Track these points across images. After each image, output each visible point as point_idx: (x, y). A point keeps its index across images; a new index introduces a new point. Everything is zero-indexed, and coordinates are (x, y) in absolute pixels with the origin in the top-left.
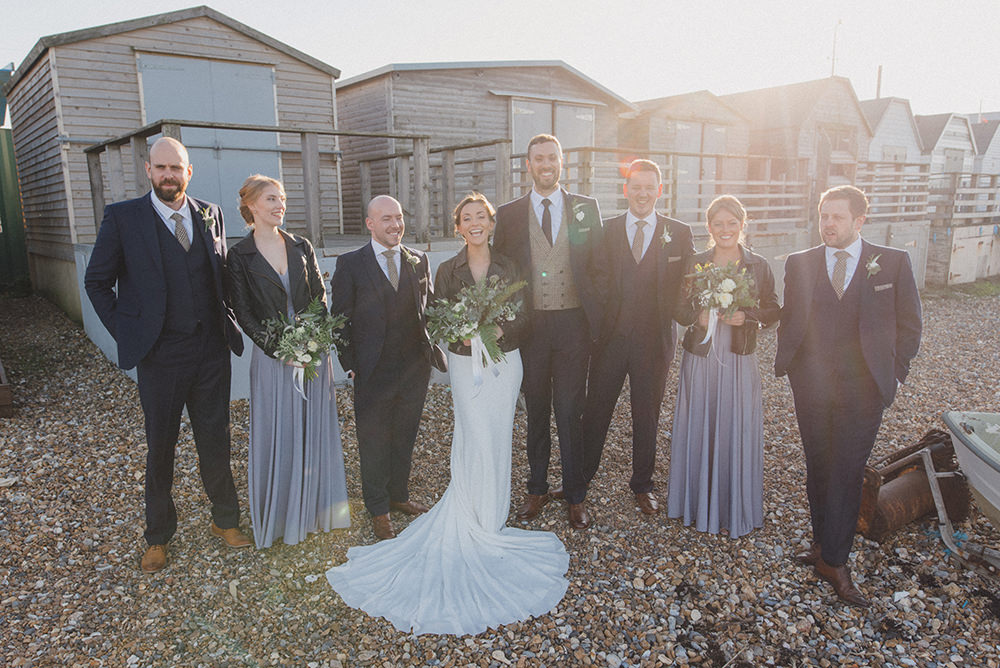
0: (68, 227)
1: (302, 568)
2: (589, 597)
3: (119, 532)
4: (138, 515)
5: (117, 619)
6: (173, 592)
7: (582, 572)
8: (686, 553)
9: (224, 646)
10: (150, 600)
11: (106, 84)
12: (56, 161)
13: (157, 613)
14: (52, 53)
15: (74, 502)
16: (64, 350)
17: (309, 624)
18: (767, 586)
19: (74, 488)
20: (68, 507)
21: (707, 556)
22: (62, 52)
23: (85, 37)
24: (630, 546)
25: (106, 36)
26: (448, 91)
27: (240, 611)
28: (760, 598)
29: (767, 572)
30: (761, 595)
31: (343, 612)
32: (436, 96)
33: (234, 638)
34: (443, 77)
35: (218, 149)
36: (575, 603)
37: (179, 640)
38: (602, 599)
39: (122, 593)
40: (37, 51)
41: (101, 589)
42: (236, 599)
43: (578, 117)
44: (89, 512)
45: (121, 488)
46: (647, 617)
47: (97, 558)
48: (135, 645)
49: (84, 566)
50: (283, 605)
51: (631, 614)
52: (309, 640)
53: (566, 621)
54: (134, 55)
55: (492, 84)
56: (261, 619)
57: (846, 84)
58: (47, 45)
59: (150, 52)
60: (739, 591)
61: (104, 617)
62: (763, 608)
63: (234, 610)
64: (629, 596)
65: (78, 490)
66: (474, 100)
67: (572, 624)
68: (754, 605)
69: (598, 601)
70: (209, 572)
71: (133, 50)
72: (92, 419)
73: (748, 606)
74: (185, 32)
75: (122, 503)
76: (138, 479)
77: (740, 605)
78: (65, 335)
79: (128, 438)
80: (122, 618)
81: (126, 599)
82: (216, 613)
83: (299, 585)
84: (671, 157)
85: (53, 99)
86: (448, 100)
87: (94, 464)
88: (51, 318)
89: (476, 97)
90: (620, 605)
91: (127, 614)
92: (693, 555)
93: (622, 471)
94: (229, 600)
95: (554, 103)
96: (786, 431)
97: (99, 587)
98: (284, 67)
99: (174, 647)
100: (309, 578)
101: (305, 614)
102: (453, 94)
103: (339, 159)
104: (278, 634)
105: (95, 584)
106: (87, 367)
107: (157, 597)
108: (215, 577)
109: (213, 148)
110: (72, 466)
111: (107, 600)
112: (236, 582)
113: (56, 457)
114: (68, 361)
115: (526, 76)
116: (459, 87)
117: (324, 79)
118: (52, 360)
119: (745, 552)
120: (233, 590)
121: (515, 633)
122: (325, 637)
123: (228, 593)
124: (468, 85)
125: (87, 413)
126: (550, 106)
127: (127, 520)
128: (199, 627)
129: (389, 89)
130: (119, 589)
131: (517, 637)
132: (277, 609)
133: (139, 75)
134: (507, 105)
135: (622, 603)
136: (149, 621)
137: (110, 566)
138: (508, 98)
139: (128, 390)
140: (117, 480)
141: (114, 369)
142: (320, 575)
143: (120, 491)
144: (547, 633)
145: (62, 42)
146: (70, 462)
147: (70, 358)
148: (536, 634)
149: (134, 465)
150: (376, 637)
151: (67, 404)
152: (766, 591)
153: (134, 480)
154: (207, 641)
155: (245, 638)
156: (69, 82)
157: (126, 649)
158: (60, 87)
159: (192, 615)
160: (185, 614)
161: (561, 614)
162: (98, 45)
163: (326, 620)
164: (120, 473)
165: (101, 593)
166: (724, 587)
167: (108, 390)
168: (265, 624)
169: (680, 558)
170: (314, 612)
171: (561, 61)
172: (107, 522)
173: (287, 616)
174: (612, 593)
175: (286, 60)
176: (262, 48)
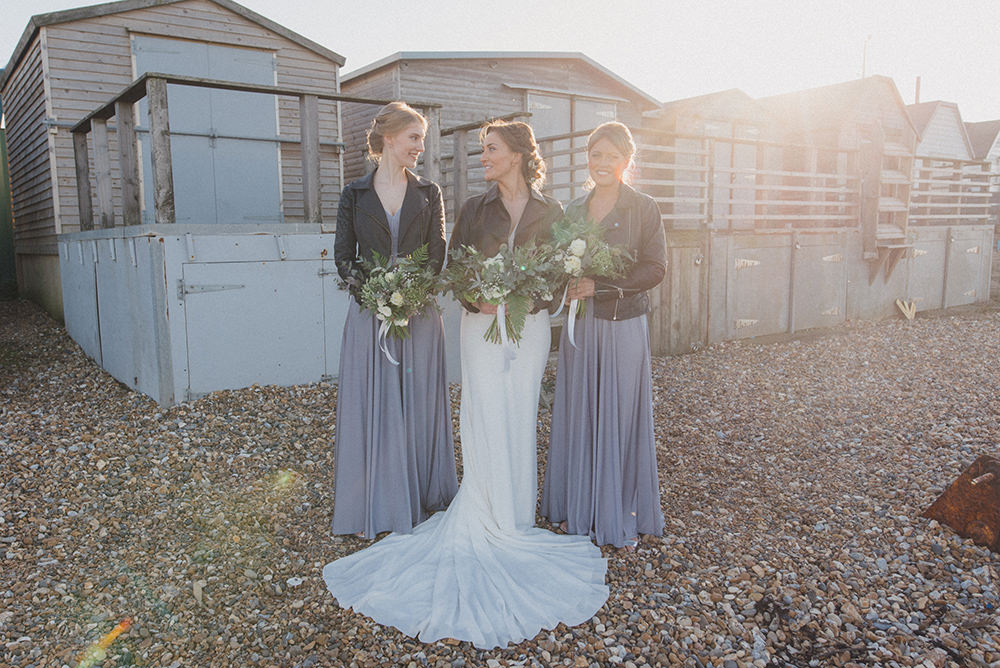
0: (53, 217)
1: (284, 569)
2: (644, 612)
3: (71, 524)
4: (95, 506)
5: (53, 622)
6: (126, 593)
7: (633, 583)
8: (764, 563)
9: (181, 658)
10: (97, 601)
11: (98, 67)
12: (44, 148)
13: (102, 615)
14: (43, 32)
15: (23, 491)
16: (41, 347)
17: (289, 635)
18: (874, 606)
19: (26, 476)
20: (16, 495)
21: (790, 568)
22: (54, 32)
23: (77, 17)
24: (691, 553)
25: (100, 16)
26: (461, 83)
27: (205, 617)
28: (867, 620)
29: (871, 588)
30: (868, 617)
31: (332, 622)
32: (447, 88)
33: (194, 649)
34: (453, 68)
35: (214, 137)
36: (627, 620)
37: (125, 650)
38: (662, 615)
39: (63, 592)
40: (29, 33)
41: (39, 586)
42: (200, 603)
43: (598, 113)
44: (40, 503)
45: (80, 478)
46: (721, 639)
47: (40, 552)
48: (70, 653)
49: (24, 560)
50: (258, 611)
51: (701, 634)
52: (288, 654)
53: (617, 641)
54: (129, 37)
55: (505, 77)
56: (229, 626)
57: (890, 83)
58: (39, 24)
59: (145, 34)
60: (838, 610)
61: (38, 619)
62: (874, 631)
63: (198, 616)
64: (696, 612)
65: (30, 479)
66: (487, 92)
67: (625, 646)
68: (859, 629)
69: (656, 617)
70: (170, 571)
71: (129, 32)
72: (60, 409)
73: (852, 631)
74: (183, 14)
75: (79, 494)
76: (100, 468)
77: (843, 628)
78: (44, 333)
79: (96, 428)
80: (58, 621)
81: (67, 598)
82: (175, 618)
83: (279, 589)
84: (707, 141)
85: (43, 81)
86: (459, 93)
87: (53, 452)
88: (33, 317)
89: (490, 90)
90: (685, 623)
91: (66, 616)
92: (773, 566)
93: (670, 472)
94: (192, 603)
95: (572, 98)
96: (864, 432)
97: (37, 584)
98: (287, 53)
99: (118, 656)
100: (292, 582)
101: (285, 623)
102: (464, 87)
103: (342, 151)
104: (250, 646)
105: (33, 581)
106: (63, 362)
107: (105, 598)
108: (178, 577)
109: (208, 136)
110: (28, 454)
111: (45, 600)
112: (202, 583)
113: (11, 445)
114: (43, 357)
115: (542, 68)
116: (470, 79)
117: (327, 67)
118: (28, 356)
119: (838, 564)
120: (198, 592)
121: (552, 654)
122: (308, 652)
123: (191, 595)
124: (480, 76)
125: (55, 405)
126: (568, 102)
127: (81, 511)
128: (152, 634)
129: (396, 79)
130: (61, 587)
131: (554, 658)
132: (250, 616)
133: (133, 57)
134: (522, 100)
135: (688, 621)
136: (91, 626)
137: (55, 561)
138: (524, 91)
139: (103, 383)
140: (76, 469)
141: (91, 364)
142: (305, 578)
143: (78, 481)
144: (594, 655)
145: (53, 21)
146: (26, 449)
147: (46, 354)
148: (580, 655)
149: (98, 453)
150: (373, 653)
151: (36, 396)
152: (873, 612)
153: (95, 469)
154: (160, 652)
155: (208, 650)
156: (60, 64)
157: (57, 658)
158: (50, 68)
159: (146, 620)
160: (136, 618)
161: (610, 632)
162: (91, 26)
163: (311, 631)
164: (81, 462)
165: (39, 590)
166: (818, 605)
167: (82, 383)
168: (234, 632)
169: (756, 568)
170: (296, 620)
171: (580, 54)
172: (59, 513)
173: (262, 624)
174: (674, 608)
175: (289, 45)
176: (262, 33)
